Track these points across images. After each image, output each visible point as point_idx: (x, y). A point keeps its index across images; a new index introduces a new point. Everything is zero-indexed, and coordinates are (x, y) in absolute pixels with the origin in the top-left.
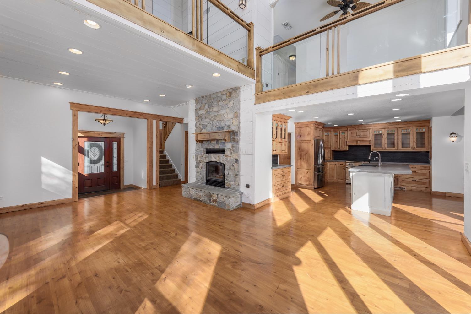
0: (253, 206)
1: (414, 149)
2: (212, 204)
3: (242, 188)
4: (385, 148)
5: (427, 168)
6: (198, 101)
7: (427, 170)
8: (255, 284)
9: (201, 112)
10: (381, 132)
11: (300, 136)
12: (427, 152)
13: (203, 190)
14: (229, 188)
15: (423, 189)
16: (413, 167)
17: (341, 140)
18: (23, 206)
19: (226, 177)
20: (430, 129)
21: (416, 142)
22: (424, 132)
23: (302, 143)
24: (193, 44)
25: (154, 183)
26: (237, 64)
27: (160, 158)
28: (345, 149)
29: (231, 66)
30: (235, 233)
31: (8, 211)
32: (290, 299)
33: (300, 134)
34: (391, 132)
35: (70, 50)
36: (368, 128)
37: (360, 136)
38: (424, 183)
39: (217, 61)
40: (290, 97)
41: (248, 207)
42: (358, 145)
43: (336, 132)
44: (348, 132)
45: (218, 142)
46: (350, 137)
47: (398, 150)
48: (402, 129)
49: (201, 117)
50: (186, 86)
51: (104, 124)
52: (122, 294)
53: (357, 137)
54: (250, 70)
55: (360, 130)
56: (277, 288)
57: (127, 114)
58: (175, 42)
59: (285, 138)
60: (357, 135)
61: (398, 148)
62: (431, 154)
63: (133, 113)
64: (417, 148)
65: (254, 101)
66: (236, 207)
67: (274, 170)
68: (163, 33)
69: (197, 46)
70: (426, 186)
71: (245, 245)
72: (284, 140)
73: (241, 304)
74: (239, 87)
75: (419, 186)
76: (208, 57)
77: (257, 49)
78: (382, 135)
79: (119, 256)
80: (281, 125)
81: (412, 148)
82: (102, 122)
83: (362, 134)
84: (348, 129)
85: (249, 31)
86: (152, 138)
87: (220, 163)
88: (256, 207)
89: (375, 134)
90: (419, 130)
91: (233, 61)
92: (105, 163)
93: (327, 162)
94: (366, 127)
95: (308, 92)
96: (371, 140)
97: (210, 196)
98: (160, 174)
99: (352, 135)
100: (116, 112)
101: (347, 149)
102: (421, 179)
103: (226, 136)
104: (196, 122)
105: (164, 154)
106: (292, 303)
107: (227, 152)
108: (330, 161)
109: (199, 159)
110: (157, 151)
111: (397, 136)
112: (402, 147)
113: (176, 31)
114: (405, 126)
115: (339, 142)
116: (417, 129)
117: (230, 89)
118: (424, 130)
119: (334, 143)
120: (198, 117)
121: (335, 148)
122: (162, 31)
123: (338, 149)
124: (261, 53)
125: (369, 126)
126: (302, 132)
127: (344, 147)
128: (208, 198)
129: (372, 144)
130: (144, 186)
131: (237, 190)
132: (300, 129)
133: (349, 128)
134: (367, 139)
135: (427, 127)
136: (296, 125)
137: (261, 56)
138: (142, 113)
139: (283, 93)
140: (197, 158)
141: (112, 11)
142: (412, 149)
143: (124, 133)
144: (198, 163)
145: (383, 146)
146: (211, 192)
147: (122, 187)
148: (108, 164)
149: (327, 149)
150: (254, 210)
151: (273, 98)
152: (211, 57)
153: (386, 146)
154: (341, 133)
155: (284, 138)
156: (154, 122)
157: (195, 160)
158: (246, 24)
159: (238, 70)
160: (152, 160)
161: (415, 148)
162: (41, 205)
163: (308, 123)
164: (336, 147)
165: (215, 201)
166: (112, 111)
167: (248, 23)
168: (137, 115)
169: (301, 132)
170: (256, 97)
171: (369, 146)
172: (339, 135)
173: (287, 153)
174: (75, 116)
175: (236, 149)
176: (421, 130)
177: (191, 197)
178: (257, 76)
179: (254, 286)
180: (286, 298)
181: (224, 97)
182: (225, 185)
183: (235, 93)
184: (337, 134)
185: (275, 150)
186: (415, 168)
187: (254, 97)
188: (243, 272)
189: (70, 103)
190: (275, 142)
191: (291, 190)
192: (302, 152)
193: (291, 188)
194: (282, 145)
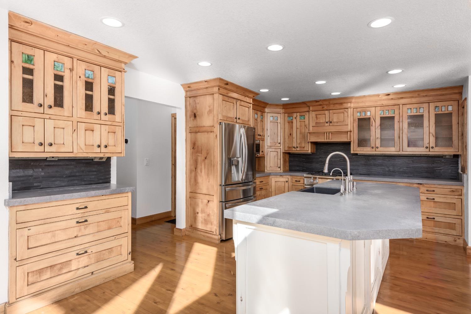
1: (431, 150)
4: (377, 148)
5: (457, 190)
7: (457, 197)
10: (368, 114)
11: (195, 116)
12: (456, 156)
15: (449, 239)
16: (429, 189)
17: (299, 130)
20: (462, 106)
21: (434, 134)
22: (450, 114)
23: (199, 132)
28: (305, 149)
33: (195, 111)
34: (387, 115)
36: (345, 105)
37: (331, 122)
38: (451, 226)
42: (328, 140)
43: (290, 114)
44: (311, 115)
46: (314, 124)
47: (401, 153)
48: (408, 106)
53: (326, 125)
55: (331, 111)
59: (112, 112)
60: (327, 120)
61: (401, 147)
62: (466, 161)
64: (436, 148)
70: (454, 232)
72: (105, 118)
75: (442, 231)
78: (372, 120)
80: (89, 72)
81: (427, 148)
83: (335, 119)
84: (311, 108)
89: (359, 119)
90: (440, 110)
93: (271, 177)
94: (341, 104)
96: (350, 131)
99: (318, 121)
101: (309, 149)
102: (445, 215)
108: (276, 174)
111: (399, 122)
112: (408, 146)
114: (414, 100)
115: (294, 135)
116: (436, 107)
118: (450, 108)
119: (287, 137)
121: (289, 147)
123: (294, 149)
125: (348, 103)
126: (198, 106)
127: (303, 145)
129: (354, 138)
132: (195, 99)
133: (313, 106)
134: (344, 129)
135: (456, 103)
142: (428, 150)
145: (373, 145)
149: (273, 150)
153: (378, 143)
154: (298, 117)
155: (105, 110)
161: (432, 148)
163: (206, 85)
164: (291, 146)
169: (196, 107)
171: (348, 144)
172: (294, 121)
176: (443, 109)
184: (292, 120)
185: (51, 145)
186: (434, 191)
190: (50, 119)
191: (130, 256)
192: (199, 154)
193: (130, 250)
194: (93, 131)
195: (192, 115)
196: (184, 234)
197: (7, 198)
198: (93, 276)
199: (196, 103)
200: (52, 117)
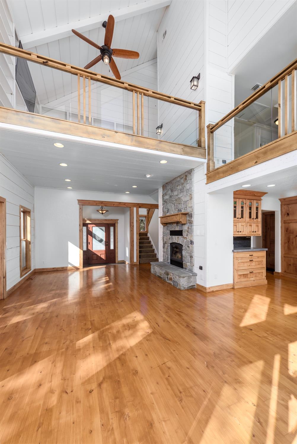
0: (205, 288)
2: (169, 281)
3: (196, 270)
6: (164, 187)
8: (147, 354)
9: (167, 197)
11: (288, 214)
13: (163, 268)
14: (186, 269)
18: (53, 268)
19: (183, 258)
23: (291, 223)
24: (132, 140)
25: (135, 260)
26: (182, 147)
27: (139, 240)
29: (174, 151)
30: (168, 309)
31: (47, 271)
32: (167, 376)
33: (288, 212)
35: (61, 164)
39: (157, 150)
40: (238, 171)
41: (201, 289)
45: (177, 224)
49: (166, 202)
50: (145, 176)
51: (102, 213)
52: (60, 331)
54: (201, 150)
56: (164, 364)
57: (114, 205)
58: (115, 143)
59: (257, 217)
63: (118, 203)
65: (205, 181)
66: (189, 287)
67: (235, 253)
68: (105, 138)
69: (136, 141)
71: (168, 321)
72: (255, 220)
73: (123, 364)
74: (193, 169)
76: (147, 148)
77: (208, 127)
79: (77, 308)
80: (250, 203)
82: (101, 212)
85: (200, 110)
86: (133, 223)
87: (179, 244)
88: (208, 291)
91: (177, 146)
92: (105, 243)
95: (256, 162)
97: (168, 274)
98: (139, 253)
100: (106, 204)
103: (181, 218)
104: (162, 207)
105: (148, 236)
106: (165, 380)
107: (184, 234)
109: (165, 240)
110: (137, 233)
113: (116, 133)
117: (186, 172)
120: (164, 202)
122: (103, 137)
124: (212, 130)
128: (167, 276)
130: (128, 262)
131: (191, 271)
132: (288, 206)
136: (282, 202)
137: (212, 132)
138: (125, 203)
139: (232, 168)
140: (163, 240)
141: (65, 133)
143: (118, 220)
144: (164, 244)
146: (168, 271)
147: (117, 262)
148: (107, 244)
150: (206, 293)
151: (221, 175)
152: (151, 147)
155: (255, 217)
156: (135, 209)
157: (162, 241)
158: (195, 105)
159: (182, 153)
160: (133, 241)
162: (62, 269)
165: (171, 279)
166: (104, 203)
167: (197, 103)
168: (121, 205)
170: (207, 176)
173: (261, 235)
174: (80, 209)
175: (190, 231)
177: (156, 274)
178: (209, 154)
179: (146, 355)
180: (164, 374)
181: (182, 181)
182: (183, 265)
183: (190, 176)
185: (240, 232)
187: (206, 176)
188: (147, 342)
189: (78, 200)
190: (240, 223)
191: (266, 278)
192: (291, 234)
193: (265, 275)
194: (251, 226)
195: (286, 214)
196: (280, 275)
197: (233, 249)
198: (254, 282)
199: (289, 208)
200: (241, 222)
